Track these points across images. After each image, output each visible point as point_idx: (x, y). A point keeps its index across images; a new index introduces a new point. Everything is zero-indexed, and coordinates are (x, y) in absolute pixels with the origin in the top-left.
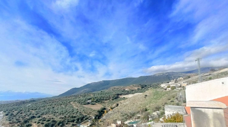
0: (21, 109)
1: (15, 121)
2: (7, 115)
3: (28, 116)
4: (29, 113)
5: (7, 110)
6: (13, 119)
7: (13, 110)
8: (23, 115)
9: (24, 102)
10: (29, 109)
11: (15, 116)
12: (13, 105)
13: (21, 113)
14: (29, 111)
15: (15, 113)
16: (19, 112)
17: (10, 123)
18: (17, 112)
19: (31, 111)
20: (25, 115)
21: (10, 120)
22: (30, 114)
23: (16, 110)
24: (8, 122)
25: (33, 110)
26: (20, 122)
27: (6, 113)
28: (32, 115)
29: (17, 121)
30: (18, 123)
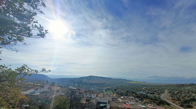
0: (181, 90)
1: (176, 98)
2: (170, 92)
3: (188, 97)
4: (188, 95)
5: (170, 89)
6: (174, 96)
7: (174, 90)
8: (183, 95)
9: (183, 85)
10: (188, 91)
11: (176, 95)
12: (174, 86)
13: (181, 94)
14: (188, 93)
15: (176, 92)
16: (179, 92)
17: (172, 99)
18: (177, 92)
19: (190, 93)
20: (185, 96)
21: (172, 97)
22: (190, 96)
23: (176, 90)
24: (171, 98)
25: (193, 92)
26: (180, 100)
27: (169, 91)
28: (193, 98)
29: (178, 99)
30: (179, 102)
